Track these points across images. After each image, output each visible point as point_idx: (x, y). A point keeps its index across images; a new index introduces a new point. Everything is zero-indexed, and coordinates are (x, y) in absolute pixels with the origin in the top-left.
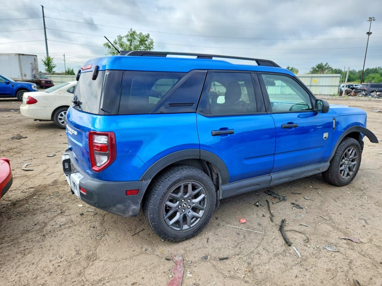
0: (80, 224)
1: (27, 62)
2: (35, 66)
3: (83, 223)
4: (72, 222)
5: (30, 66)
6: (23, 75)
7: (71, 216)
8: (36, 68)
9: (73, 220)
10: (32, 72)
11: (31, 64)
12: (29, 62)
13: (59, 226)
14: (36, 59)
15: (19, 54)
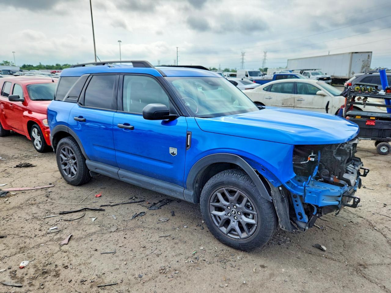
1: (360, 60)
2: (368, 63)
5: (362, 63)
6: (351, 72)
8: (368, 65)
10: (362, 70)
11: (363, 61)
12: (361, 60)
14: (370, 55)
15: (353, 53)
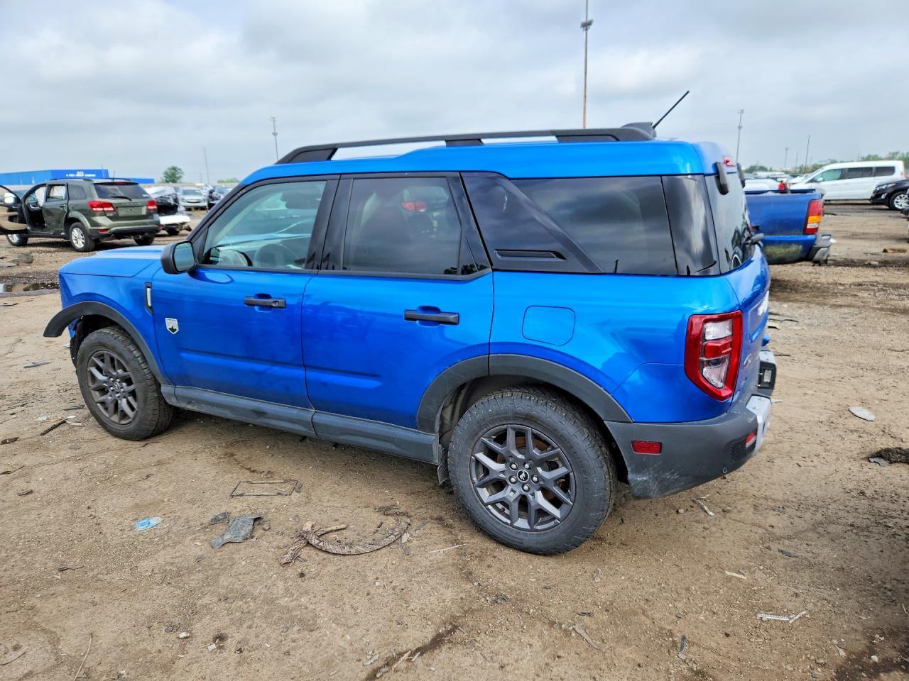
0: (744, 495)
3: (736, 494)
4: (755, 507)
7: (753, 519)
9: (752, 509)
13: (787, 510)
